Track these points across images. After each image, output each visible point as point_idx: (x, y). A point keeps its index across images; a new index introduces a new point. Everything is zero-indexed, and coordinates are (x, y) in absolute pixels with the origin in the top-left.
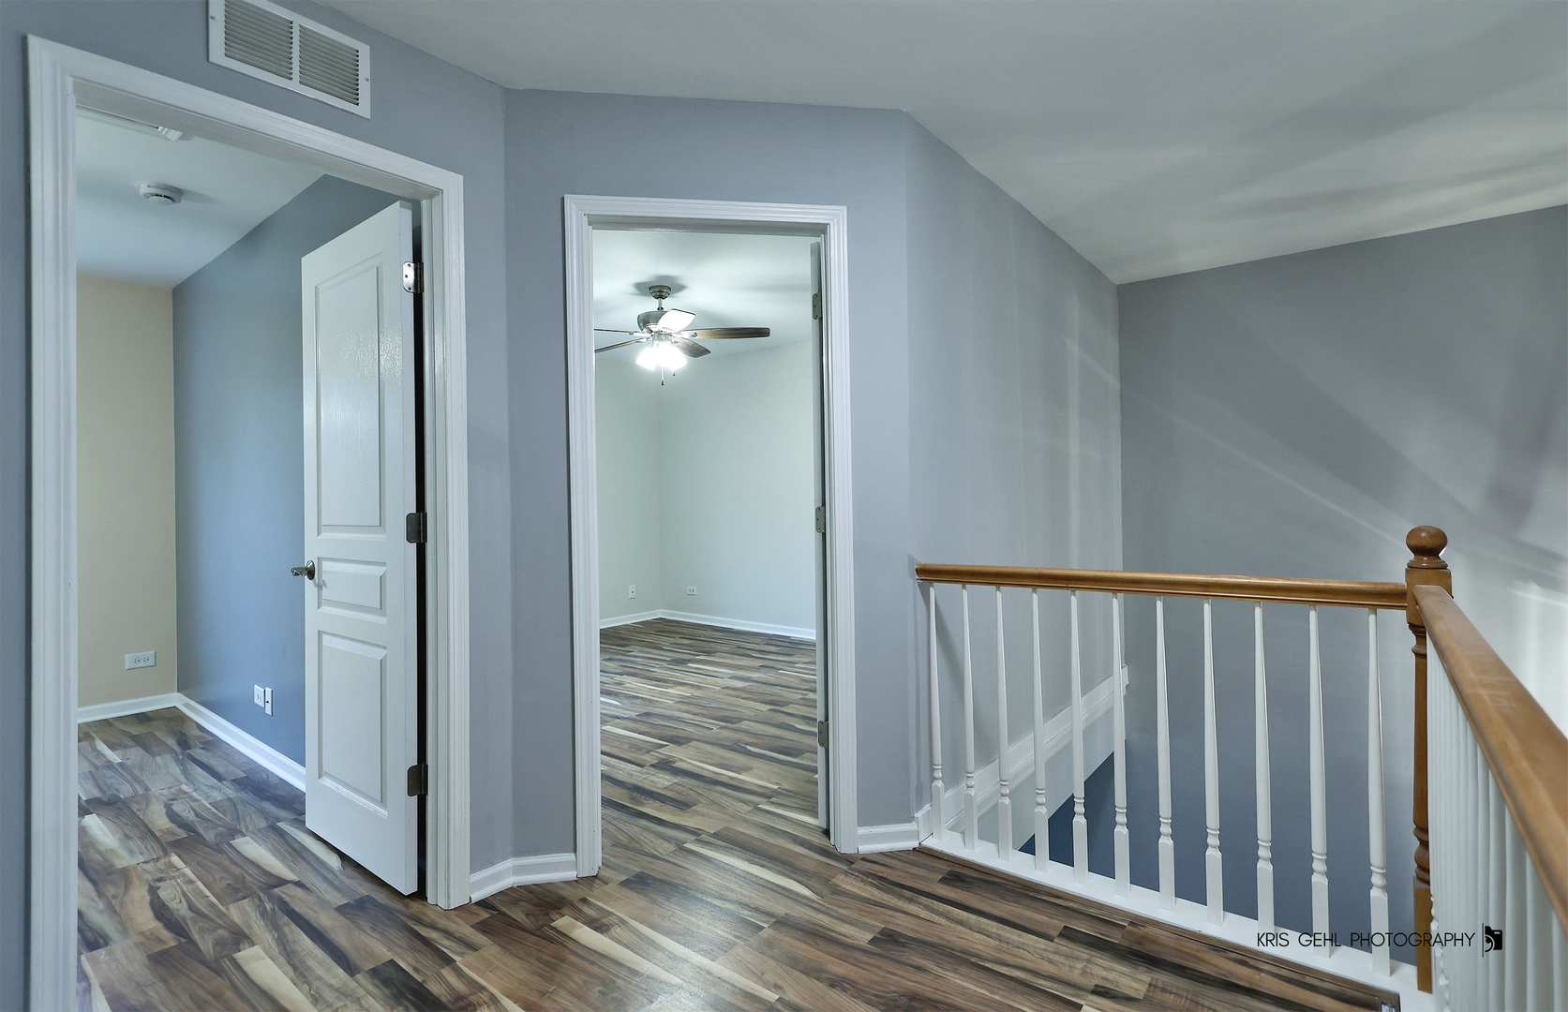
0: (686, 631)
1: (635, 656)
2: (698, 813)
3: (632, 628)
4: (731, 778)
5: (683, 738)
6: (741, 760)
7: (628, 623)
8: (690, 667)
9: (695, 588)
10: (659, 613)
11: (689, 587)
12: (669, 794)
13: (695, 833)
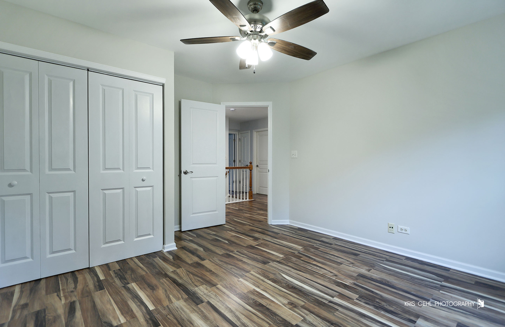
2: (249, 228)
4: (238, 234)
5: (249, 248)
6: (233, 239)
12: (255, 232)
13: (250, 226)
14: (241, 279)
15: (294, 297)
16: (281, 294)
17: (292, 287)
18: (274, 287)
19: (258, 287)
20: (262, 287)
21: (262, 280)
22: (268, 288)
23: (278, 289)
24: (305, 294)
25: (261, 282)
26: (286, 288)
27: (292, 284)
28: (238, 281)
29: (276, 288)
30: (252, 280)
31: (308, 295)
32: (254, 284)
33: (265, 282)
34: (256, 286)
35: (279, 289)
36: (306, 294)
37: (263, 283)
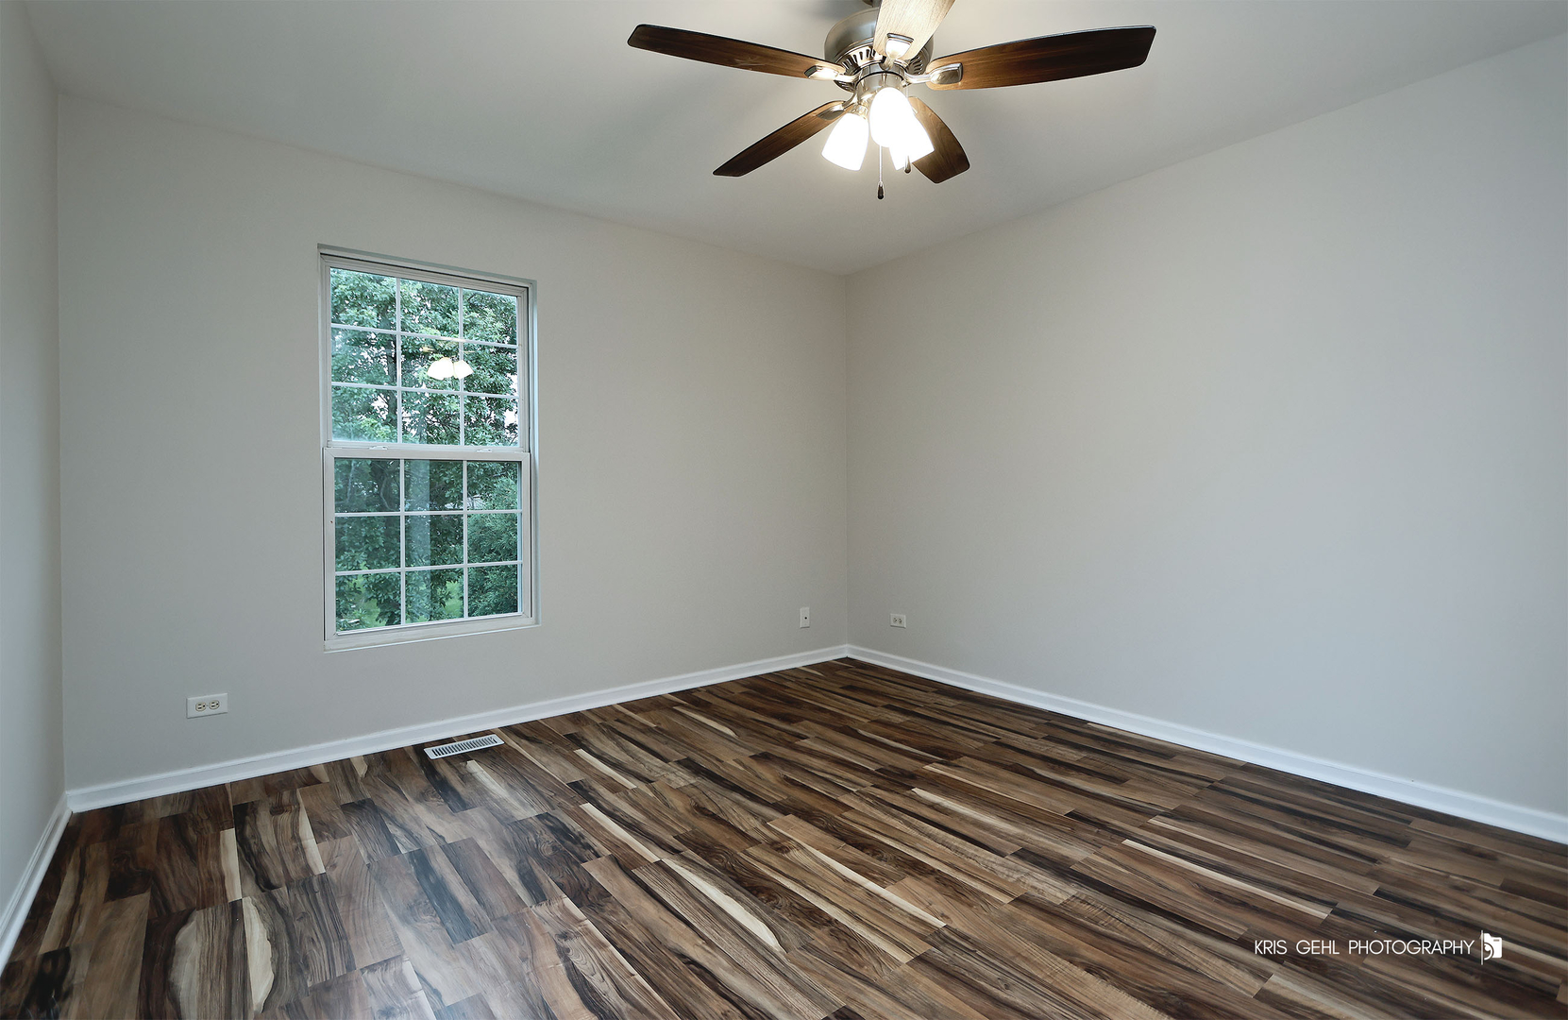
0: (891, 690)
1: (811, 753)
3: (803, 677)
7: (799, 665)
8: (920, 801)
9: (904, 617)
10: (845, 651)
11: (893, 615)
14: (940, 924)
15: (767, 865)
16: (801, 872)
17: (760, 895)
18: (819, 895)
19: (870, 894)
20: (859, 893)
21: (857, 919)
22: (837, 891)
23: (808, 888)
24: (731, 873)
25: (861, 912)
26: (782, 890)
27: (754, 905)
28: (948, 918)
29: (814, 891)
30: (897, 919)
31: (724, 869)
32: (886, 903)
33: (846, 912)
34: (878, 895)
35: (803, 885)
36: (728, 872)
37: (855, 909)
